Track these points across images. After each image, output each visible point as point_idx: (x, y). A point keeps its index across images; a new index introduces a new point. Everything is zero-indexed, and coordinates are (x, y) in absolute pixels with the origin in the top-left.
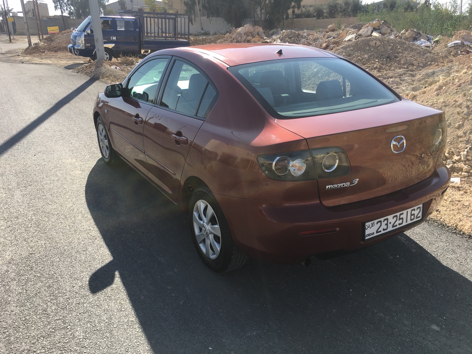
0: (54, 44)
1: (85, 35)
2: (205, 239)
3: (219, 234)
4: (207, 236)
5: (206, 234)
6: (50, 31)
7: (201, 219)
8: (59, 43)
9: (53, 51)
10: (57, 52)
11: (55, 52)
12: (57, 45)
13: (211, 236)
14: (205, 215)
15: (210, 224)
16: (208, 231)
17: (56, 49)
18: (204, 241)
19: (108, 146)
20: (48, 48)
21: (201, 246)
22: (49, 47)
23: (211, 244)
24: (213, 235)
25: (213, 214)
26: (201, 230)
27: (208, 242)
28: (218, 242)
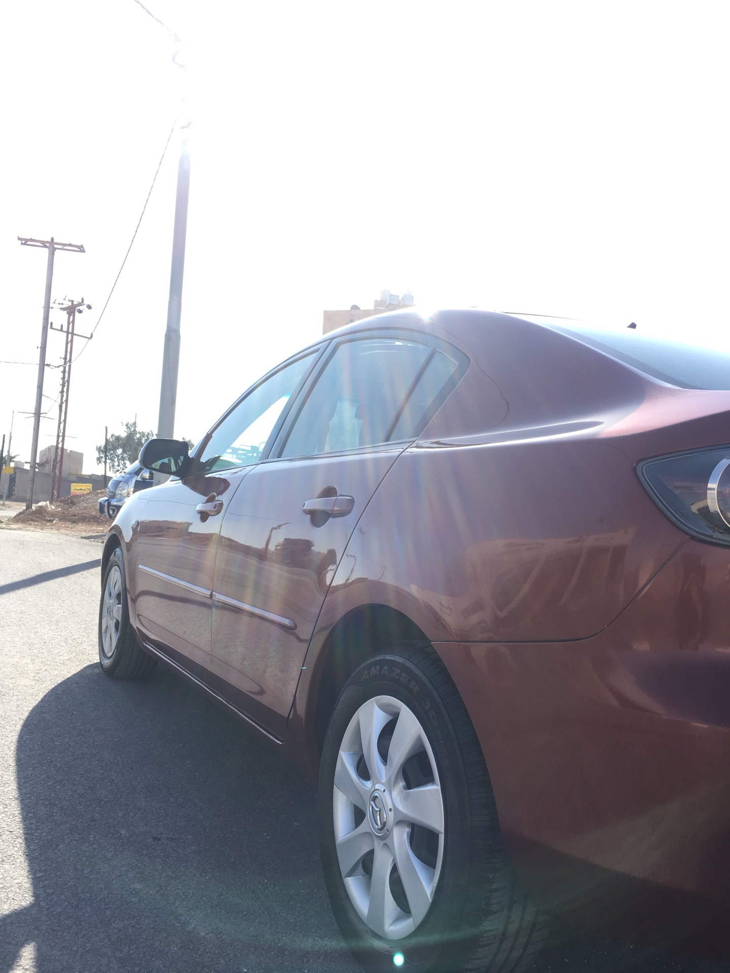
0: (73, 510)
1: (137, 482)
2: (371, 853)
3: (436, 820)
4: (382, 838)
5: (381, 829)
6: (75, 491)
7: (364, 772)
8: (85, 508)
9: (69, 520)
10: (76, 523)
11: (73, 523)
12: (80, 512)
13: (400, 837)
14: (384, 756)
15: (402, 784)
16: (391, 814)
17: (77, 517)
18: (366, 864)
19: (120, 621)
20: (62, 515)
21: (353, 886)
22: (64, 513)
23: (395, 869)
24: (407, 829)
25: (419, 740)
26: (359, 816)
27: (382, 866)
28: (428, 860)
